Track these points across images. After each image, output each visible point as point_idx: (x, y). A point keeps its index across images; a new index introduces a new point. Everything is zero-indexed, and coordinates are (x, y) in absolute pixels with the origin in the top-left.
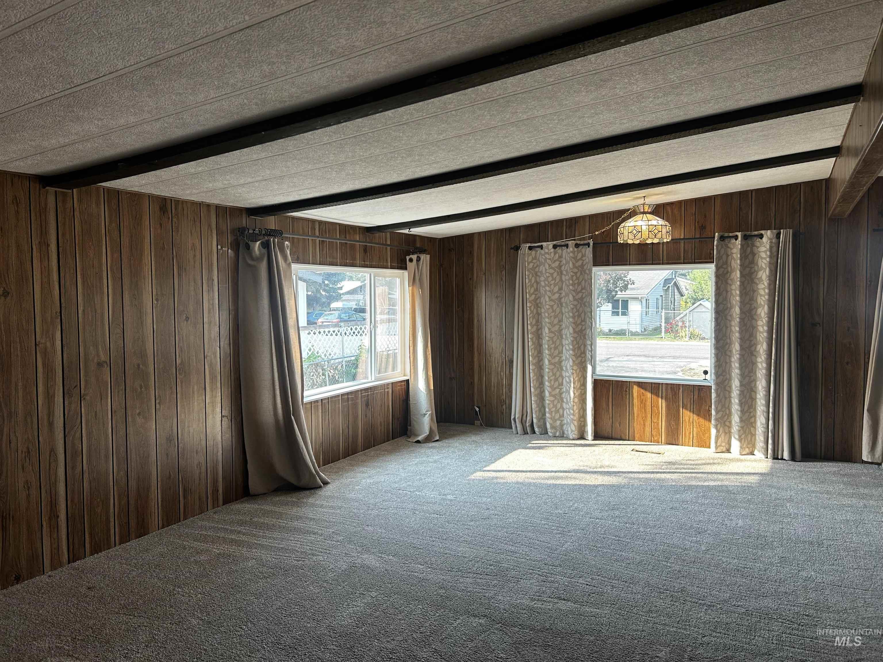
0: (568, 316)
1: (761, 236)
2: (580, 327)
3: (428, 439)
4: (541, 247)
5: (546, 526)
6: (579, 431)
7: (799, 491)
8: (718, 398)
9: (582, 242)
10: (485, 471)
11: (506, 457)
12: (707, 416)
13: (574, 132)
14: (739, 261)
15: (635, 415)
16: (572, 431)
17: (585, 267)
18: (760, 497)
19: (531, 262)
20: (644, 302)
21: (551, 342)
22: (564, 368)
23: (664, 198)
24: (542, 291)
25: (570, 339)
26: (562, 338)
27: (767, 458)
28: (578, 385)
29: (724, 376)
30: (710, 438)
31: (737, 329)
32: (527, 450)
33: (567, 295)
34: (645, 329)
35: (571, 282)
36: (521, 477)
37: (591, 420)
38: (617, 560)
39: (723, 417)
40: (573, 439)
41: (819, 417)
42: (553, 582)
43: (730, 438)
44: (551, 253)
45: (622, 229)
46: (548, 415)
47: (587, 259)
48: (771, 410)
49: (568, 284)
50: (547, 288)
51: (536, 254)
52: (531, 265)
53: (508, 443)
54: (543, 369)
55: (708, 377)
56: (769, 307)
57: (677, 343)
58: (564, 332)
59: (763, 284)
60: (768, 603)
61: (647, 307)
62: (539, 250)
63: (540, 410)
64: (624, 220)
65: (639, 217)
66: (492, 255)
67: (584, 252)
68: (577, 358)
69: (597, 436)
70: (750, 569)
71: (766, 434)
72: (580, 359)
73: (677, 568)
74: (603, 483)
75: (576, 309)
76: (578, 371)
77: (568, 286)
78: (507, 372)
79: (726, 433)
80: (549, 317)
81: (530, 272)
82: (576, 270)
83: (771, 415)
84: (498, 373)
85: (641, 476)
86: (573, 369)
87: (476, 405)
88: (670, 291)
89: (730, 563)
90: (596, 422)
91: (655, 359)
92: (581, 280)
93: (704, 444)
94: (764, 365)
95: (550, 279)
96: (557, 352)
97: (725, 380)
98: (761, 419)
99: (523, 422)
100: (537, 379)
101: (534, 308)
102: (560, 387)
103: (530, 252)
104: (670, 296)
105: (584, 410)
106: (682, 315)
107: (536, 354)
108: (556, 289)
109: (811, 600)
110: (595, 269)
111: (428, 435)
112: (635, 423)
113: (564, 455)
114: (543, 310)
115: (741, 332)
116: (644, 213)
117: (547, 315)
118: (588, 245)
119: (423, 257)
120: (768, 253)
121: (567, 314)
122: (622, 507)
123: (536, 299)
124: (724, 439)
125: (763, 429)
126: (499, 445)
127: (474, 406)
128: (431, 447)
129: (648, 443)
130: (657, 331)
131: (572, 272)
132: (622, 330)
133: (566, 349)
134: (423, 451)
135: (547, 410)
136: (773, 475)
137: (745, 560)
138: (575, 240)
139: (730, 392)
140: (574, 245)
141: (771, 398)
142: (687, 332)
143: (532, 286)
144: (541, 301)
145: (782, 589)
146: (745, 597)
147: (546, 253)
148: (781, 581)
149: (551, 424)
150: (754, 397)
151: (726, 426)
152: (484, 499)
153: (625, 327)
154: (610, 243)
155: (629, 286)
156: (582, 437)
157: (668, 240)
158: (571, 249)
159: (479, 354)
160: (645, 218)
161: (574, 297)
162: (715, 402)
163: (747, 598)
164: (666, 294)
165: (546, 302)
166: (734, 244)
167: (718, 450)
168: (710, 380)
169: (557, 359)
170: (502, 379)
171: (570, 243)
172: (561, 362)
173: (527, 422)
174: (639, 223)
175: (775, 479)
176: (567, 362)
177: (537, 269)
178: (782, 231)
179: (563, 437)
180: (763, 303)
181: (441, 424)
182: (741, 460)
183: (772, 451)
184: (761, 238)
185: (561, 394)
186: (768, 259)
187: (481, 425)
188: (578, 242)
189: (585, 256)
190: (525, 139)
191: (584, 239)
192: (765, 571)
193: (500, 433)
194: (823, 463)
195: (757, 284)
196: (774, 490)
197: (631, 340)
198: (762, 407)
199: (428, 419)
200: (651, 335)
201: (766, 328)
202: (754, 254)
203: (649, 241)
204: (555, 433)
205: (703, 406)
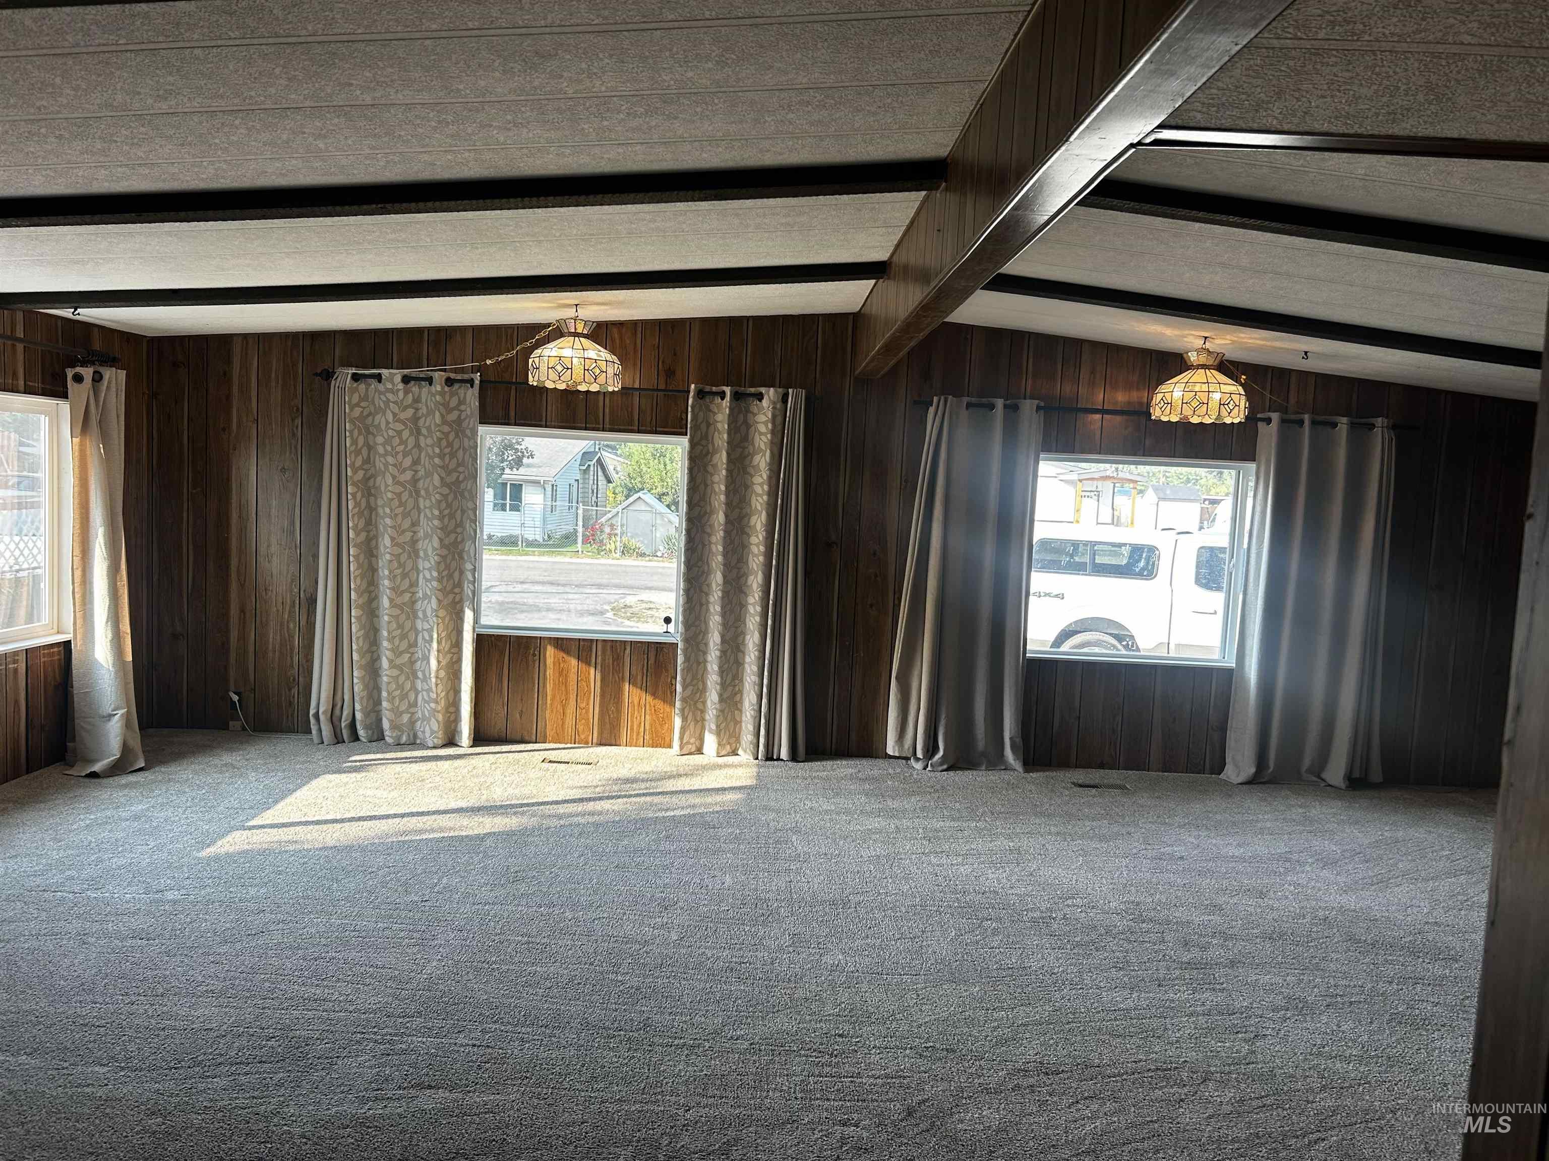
0: (430, 516)
1: (760, 397)
2: (453, 536)
3: (119, 768)
4: (379, 378)
5: (387, 932)
6: (445, 733)
7: (807, 813)
8: (686, 664)
9: (459, 377)
10: (254, 827)
11: (298, 793)
12: (668, 696)
13: (467, 154)
14: (725, 436)
15: (549, 698)
16: (432, 732)
17: (465, 424)
18: (753, 828)
19: (357, 405)
20: (549, 488)
21: (396, 564)
22: (420, 614)
23: (609, 312)
24: (379, 465)
25: (434, 559)
26: (417, 556)
27: (757, 759)
28: (446, 645)
29: (696, 626)
30: (671, 730)
31: (720, 548)
32: (344, 776)
33: (428, 474)
34: (549, 536)
35: (437, 450)
36: (333, 836)
37: (469, 709)
38: (527, 984)
39: (693, 693)
40: (435, 748)
41: (831, 691)
42: (404, 1052)
43: (703, 728)
44: (398, 390)
45: (537, 360)
46: (385, 704)
47: (468, 409)
48: (765, 681)
49: (431, 454)
50: (390, 459)
51: (367, 389)
52: (357, 412)
53: (303, 763)
54: (378, 617)
55: (671, 627)
56: (768, 514)
57: (603, 561)
58: (420, 545)
59: (761, 476)
60: (783, 1023)
61: (554, 498)
62: (374, 383)
63: (370, 696)
64: (538, 345)
65: (567, 341)
66: (273, 384)
67: (462, 396)
68: (445, 596)
69: (480, 738)
70: (750, 964)
71: (757, 719)
72: (451, 596)
73: (635, 982)
74: (493, 830)
75: (447, 502)
76: (447, 619)
77: (431, 458)
78: (303, 622)
79: (697, 722)
80: (394, 517)
81: (355, 424)
82: (446, 429)
83: (765, 690)
84: (282, 625)
85: (561, 809)
86: (437, 616)
87: (232, 687)
88: (592, 473)
89: (718, 958)
90: (477, 714)
91: (567, 589)
92: (456, 446)
93: (660, 741)
94: (759, 609)
95: (396, 441)
96: (407, 582)
97: (699, 634)
98: (751, 697)
99: (334, 721)
100: (366, 636)
101: (363, 496)
102: (411, 650)
103: (355, 385)
104: (591, 482)
105: (457, 691)
106: (609, 515)
107: (364, 585)
108: (408, 461)
109: (843, 1006)
110: (482, 429)
111: (119, 760)
112: (548, 712)
113: (418, 780)
114: (380, 502)
115: (725, 554)
116: (576, 335)
117: (388, 510)
118: (471, 382)
119: (108, 373)
120: (770, 426)
121: (427, 510)
122: (530, 874)
123: (366, 479)
124: (694, 732)
125: (752, 712)
126: (284, 770)
127: (228, 691)
128: (126, 786)
129: (569, 745)
130: (569, 539)
131: (439, 431)
132: (511, 536)
133: (424, 577)
134: (104, 794)
135: (384, 694)
136: (768, 789)
137: (741, 949)
138: (444, 371)
139: (705, 653)
140: (444, 379)
141: (767, 662)
142: (618, 544)
143: (358, 452)
144: (377, 484)
145: (799, 993)
146: (747, 1018)
147: (388, 390)
148: (798, 979)
149: (391, 721)
150: (741, 661)
151: (697, 709)
152: (252, 891)
153: (516, 532)
154: (513, 383)
155: (525, 460)
156: (451, 742)
157: (616, 389)
158: (439, 388)
159: (242, 586)
160: (577, 345)
161: (442, 479)
162: (683, 670)
163: (749, 1020)
164: (584, 479)
165: (387, 486)
166: (719, 406)
167: (685, 751)
168: (675, 633)
169: (407, 596)
170: (291, 637)
171: (436, 375)
172: (414, 602)
173: (343, 720)
174: (567, 352)
175: (772, 795)
176: (426, 602)
177: (369, 420)
178: (790, 391)
179: (415, 744)
180: (759, 508)
181: (151, 731)
182: (720, 767)
183: (764, 747)
184: (760, 400)
185: (412, 662)
186: (769, 436)
187: (244, 729)
188: (452, 376)
189: (465, 404)
190: (361, 149)
191: (462, 371)
192: (772, 963)
193: (286, 745)
194: (835, 762)
195: (752, 476)
196: (772, 815)
197: (526, 554)
198: (753, 677)
199: (119, 725)
200: (558, 546)
201: (762, 548)
202: (748, 426)
203: (583, 388)
204: (399, 738)
205: (663, 676)
